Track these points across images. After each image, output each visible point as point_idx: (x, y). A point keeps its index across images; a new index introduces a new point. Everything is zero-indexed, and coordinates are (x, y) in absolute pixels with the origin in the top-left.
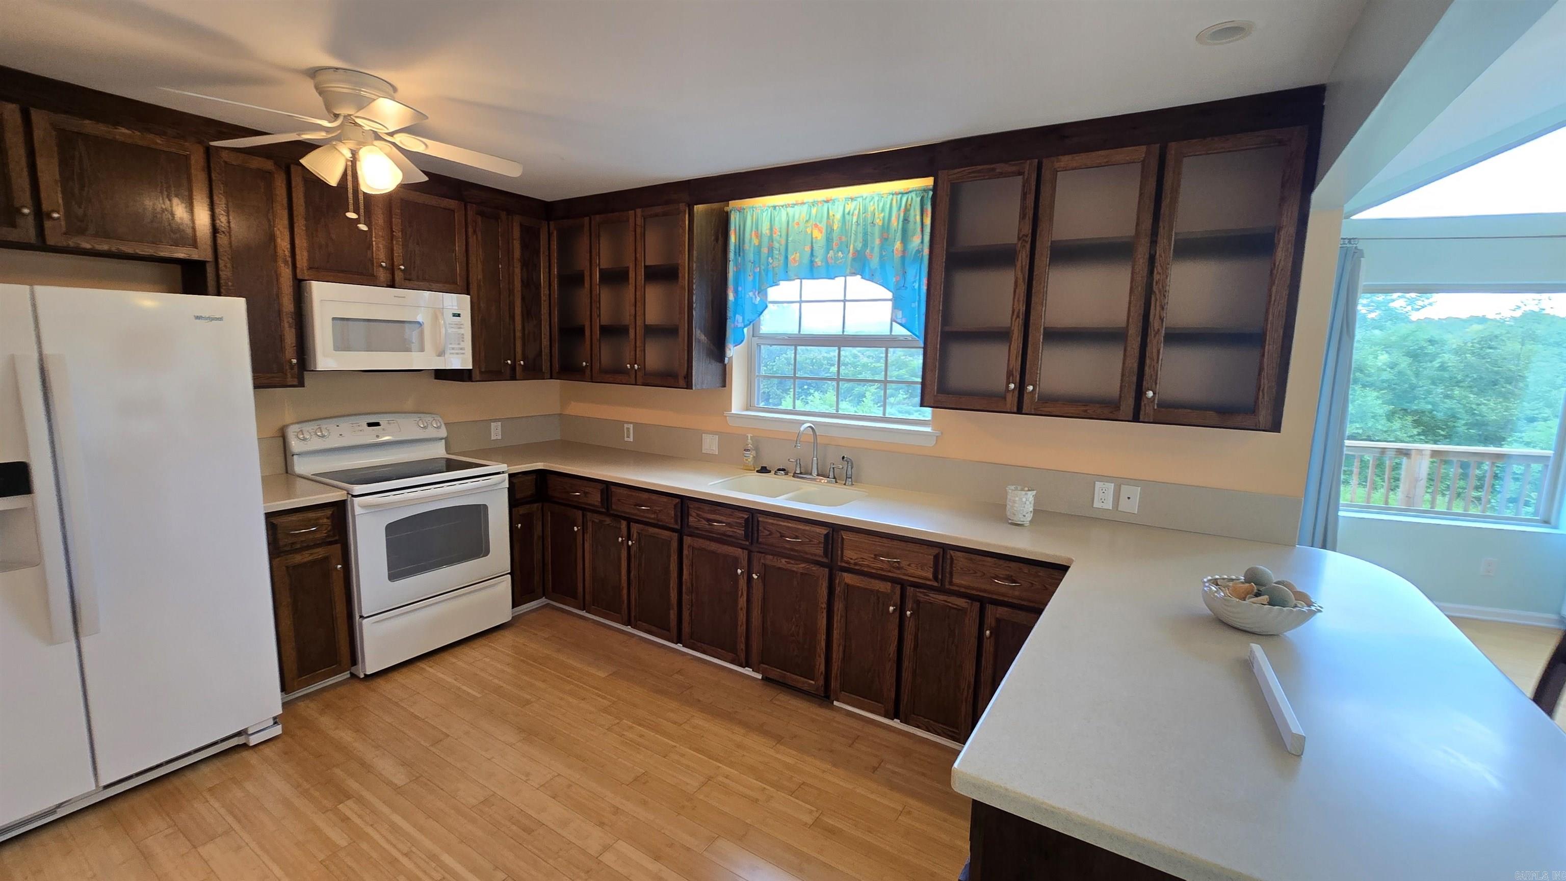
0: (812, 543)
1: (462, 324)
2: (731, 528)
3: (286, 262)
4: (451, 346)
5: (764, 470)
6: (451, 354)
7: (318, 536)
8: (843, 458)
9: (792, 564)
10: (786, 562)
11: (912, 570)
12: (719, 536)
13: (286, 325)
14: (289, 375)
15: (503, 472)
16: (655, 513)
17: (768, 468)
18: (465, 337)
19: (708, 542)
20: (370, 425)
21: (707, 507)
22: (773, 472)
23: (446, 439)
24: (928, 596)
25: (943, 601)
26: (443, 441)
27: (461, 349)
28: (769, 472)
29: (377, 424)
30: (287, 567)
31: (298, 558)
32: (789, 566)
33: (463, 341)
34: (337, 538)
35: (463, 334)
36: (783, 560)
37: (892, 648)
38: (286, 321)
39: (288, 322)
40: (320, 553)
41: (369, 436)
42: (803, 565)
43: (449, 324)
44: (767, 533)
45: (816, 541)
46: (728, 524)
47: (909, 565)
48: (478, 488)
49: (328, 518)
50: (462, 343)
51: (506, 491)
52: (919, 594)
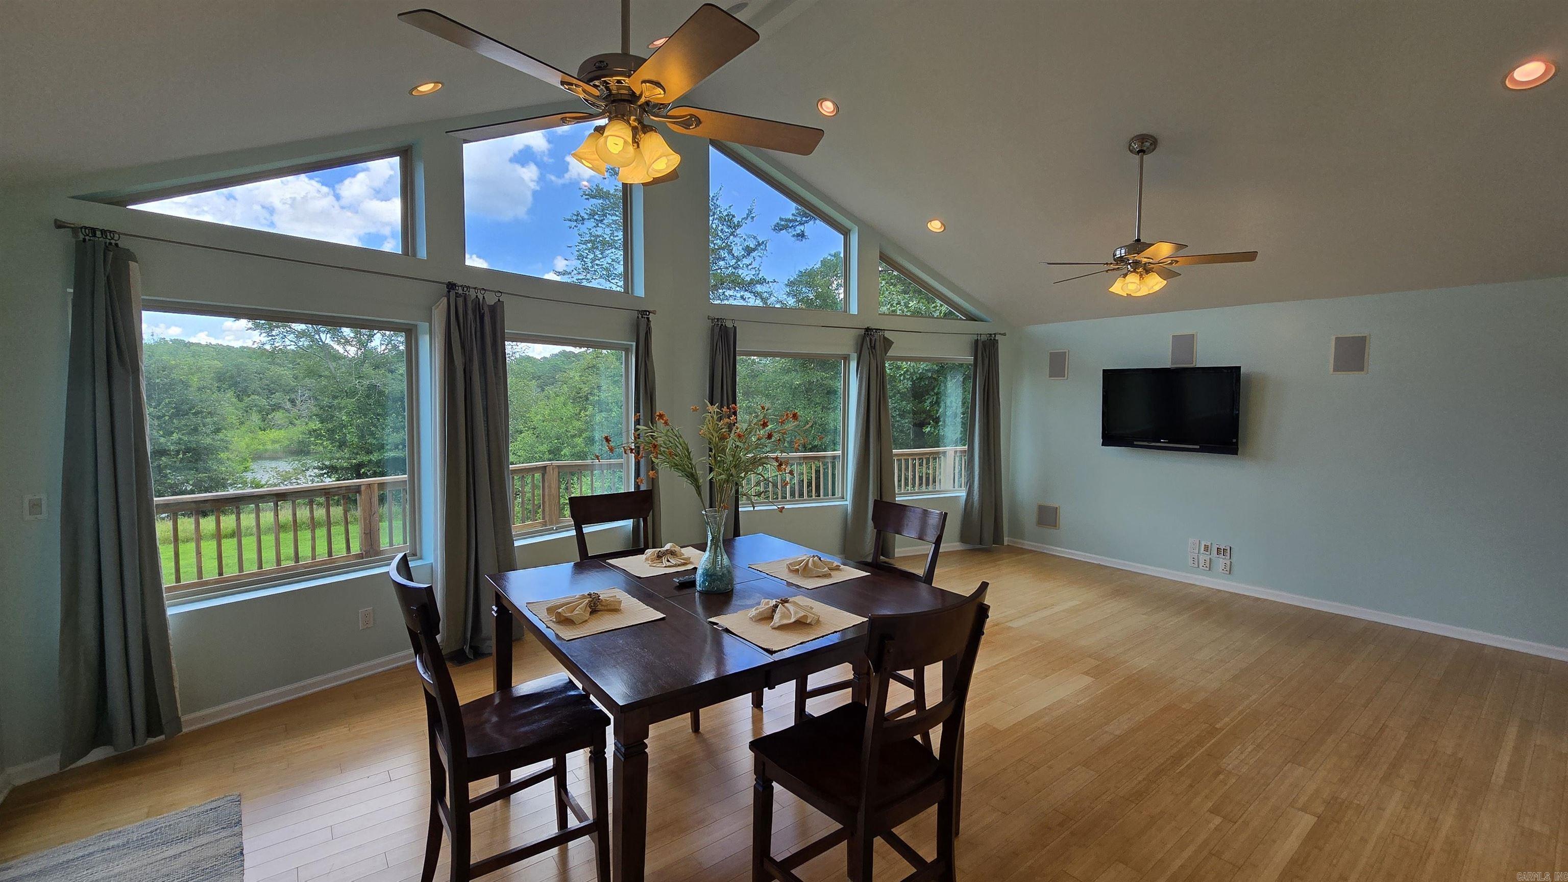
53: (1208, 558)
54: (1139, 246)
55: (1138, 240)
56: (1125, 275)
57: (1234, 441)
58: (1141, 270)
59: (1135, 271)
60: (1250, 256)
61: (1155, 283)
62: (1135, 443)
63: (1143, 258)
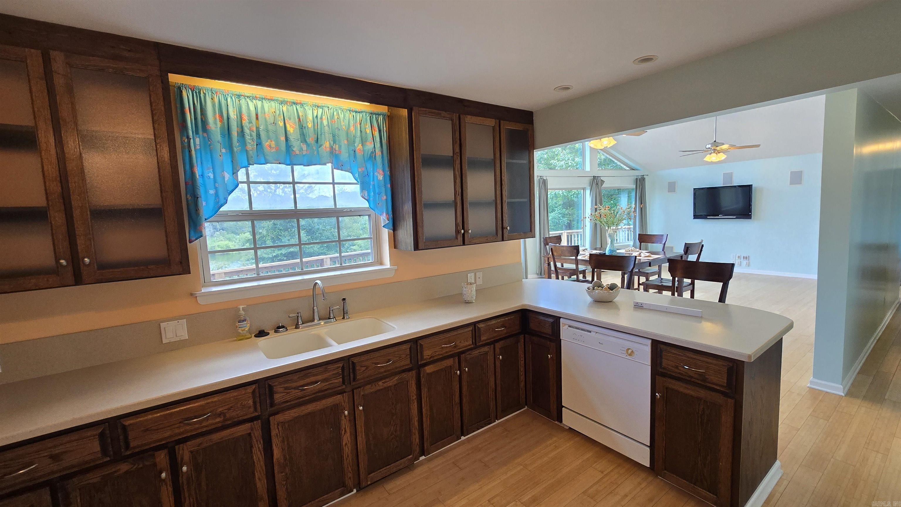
0: (401, 358)
2: (327, 382)
5: (262, 334)
8: (344, 299)
9: (388, 381)
10: (383, 383)
11: (462, 345)
12: (314, 396)
16: (219, 415)
17: (265, 331)
19: (303, 408)
21: (295, 377)
22: (272, 332)
24: (472, 354)
25: (479, 353)
28: (268, 334)
32: (385, 385)
36: (380, 383)
37: (457, 398)
42: (397, 378)
44: (364, 368)
45: (403, 356)
46: (323, 381)
47: (460, 342)
52: (467, 356)
53: (739, 261)
54: (715, 143)
55: (715, 141)
56: (710, 154)
57: (750, 214)
58: (716, 152)
59: (714, 153)
60: (758, 146)
61: (722, 157)
62: (708, 217)
63: (718, 148)
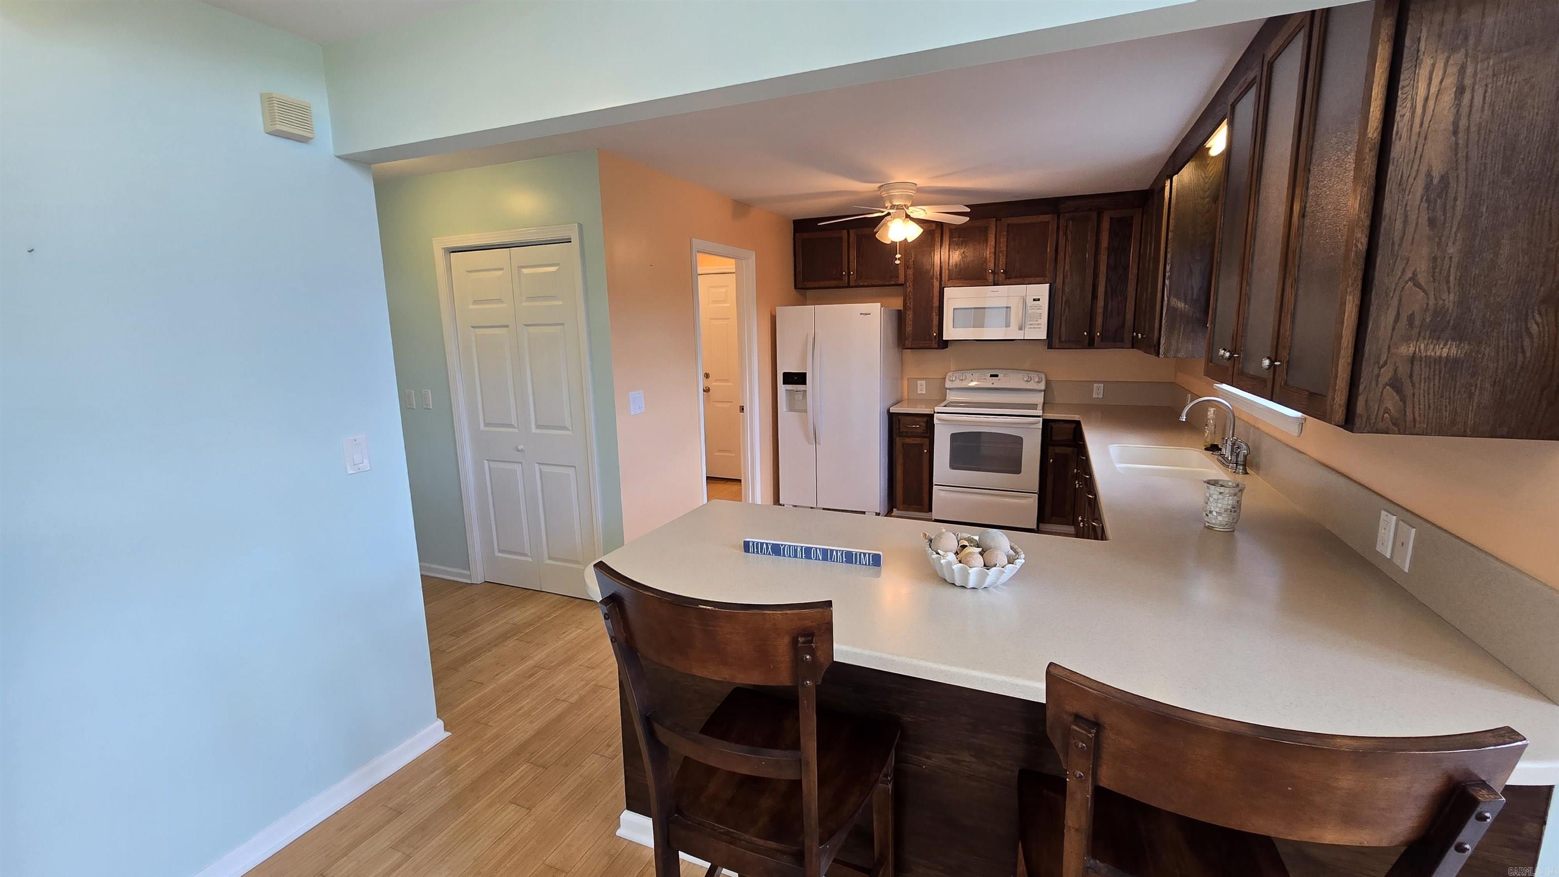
1: (1041, 306)
3: (937, 280)
4: (1030, 323)
5: (1213, 448)
6: (1030, 328)
7: (919, 431)
13: (934, 314)
14: (934, 343)
15: (1039, 417)
18: (1043, 315)
20: (992, 376)
23: (1044, 391)
26: (1043, 392)
27: (1038, 324)
29: (997, 376)
30: (903, 444)
31: (908, 441)
33: (1040, 319)
34: (928, 435)
35: (1041, 314)
38: (934, 311)
39: (936, 312)
40: (918, 441)
41: (989, 383)
43: (1030, 307)
48: (1014, 424)
49: (924, 422)
50: (1039, 320)
51: (1041, 430)
